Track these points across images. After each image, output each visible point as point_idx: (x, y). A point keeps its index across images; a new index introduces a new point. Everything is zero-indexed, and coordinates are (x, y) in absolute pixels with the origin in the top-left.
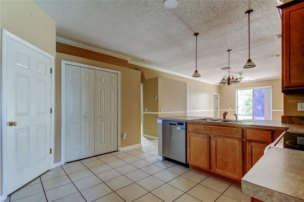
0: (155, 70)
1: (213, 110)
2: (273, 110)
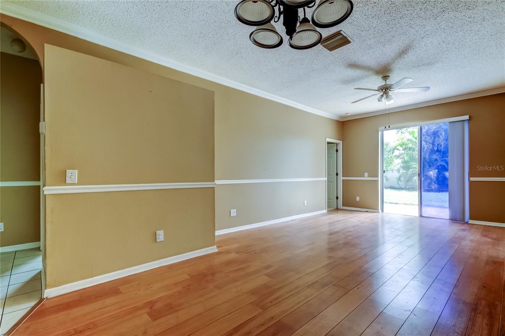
0: (100, 46)
1: (326, 179)
2: (472, 179)
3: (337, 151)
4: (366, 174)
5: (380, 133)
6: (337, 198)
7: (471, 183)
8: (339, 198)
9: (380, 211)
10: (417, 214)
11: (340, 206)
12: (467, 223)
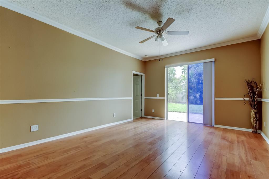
1: (132, 98)
2: (217, 99)
3: (141, 80)
4: (158, 95)
5: (166, 69)
6: (141, 110)
7: (215, 101)
8: (142, 110)
9: (166, 119)
10: (185, 120)
11: (143, 116)
12: (213, 126)
